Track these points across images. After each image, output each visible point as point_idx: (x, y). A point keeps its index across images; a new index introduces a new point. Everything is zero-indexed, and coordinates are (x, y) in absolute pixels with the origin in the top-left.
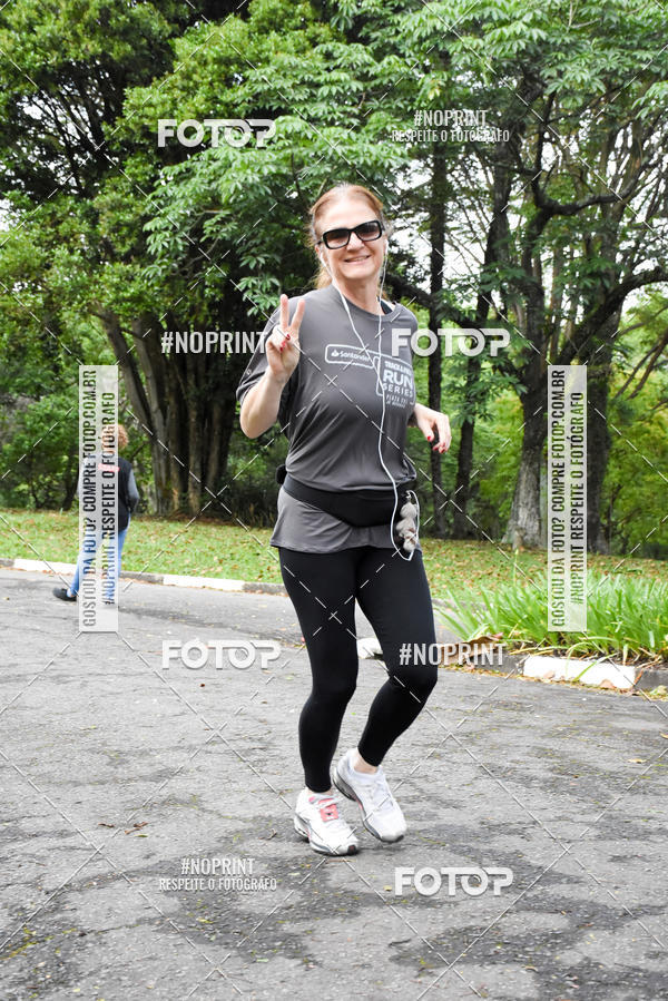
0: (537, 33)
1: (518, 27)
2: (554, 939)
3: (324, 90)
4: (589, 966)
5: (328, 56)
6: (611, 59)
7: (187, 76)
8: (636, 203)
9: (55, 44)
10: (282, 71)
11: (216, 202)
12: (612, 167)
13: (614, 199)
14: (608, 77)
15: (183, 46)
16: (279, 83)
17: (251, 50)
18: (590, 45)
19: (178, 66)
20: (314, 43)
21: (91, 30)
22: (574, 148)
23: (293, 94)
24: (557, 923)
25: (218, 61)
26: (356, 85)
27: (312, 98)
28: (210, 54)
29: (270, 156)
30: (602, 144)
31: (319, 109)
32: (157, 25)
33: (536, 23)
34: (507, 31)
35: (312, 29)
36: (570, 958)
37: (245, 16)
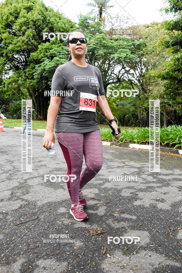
0: (94, 46)
1: (91, 45)
2: (100, 184)
3: (62, 53)
4: (106, 188)
5: (62, 48)
6: (105, 51)
7: (40, 51)
8: (109, 72)
9: (19, 46)
10: (55, 50)
11: (44, 70)
12: (105, 66)
13: (106, 71)
14: (105, 53)
15: (39, 46)
16: (55, 52)
17: (50, 47)
18: (102, 48)
19: (39, 50)
20: (60, 46)
21: (25, 44)
22: (100, 63)
23: (57, 54)
24: (101, 182)
25: (45, 49)
26: (67, 53)
27: (60, 54)
28: (44, 48)
29: (53, 63)
30: (104, 63)
31: (61, 56)
32: (36, 43)
33: (94, 45)
34: (90, 46)
35: (60, 44)
36: (103, 187)
37: (49, 42)
